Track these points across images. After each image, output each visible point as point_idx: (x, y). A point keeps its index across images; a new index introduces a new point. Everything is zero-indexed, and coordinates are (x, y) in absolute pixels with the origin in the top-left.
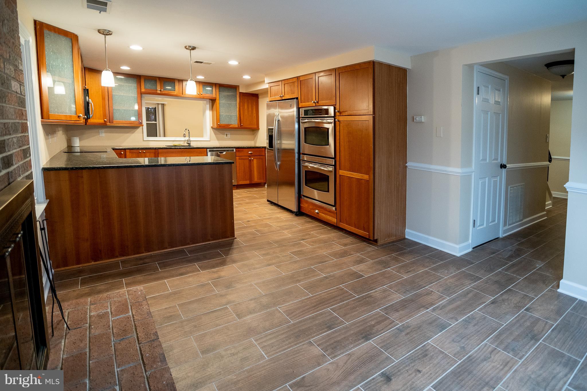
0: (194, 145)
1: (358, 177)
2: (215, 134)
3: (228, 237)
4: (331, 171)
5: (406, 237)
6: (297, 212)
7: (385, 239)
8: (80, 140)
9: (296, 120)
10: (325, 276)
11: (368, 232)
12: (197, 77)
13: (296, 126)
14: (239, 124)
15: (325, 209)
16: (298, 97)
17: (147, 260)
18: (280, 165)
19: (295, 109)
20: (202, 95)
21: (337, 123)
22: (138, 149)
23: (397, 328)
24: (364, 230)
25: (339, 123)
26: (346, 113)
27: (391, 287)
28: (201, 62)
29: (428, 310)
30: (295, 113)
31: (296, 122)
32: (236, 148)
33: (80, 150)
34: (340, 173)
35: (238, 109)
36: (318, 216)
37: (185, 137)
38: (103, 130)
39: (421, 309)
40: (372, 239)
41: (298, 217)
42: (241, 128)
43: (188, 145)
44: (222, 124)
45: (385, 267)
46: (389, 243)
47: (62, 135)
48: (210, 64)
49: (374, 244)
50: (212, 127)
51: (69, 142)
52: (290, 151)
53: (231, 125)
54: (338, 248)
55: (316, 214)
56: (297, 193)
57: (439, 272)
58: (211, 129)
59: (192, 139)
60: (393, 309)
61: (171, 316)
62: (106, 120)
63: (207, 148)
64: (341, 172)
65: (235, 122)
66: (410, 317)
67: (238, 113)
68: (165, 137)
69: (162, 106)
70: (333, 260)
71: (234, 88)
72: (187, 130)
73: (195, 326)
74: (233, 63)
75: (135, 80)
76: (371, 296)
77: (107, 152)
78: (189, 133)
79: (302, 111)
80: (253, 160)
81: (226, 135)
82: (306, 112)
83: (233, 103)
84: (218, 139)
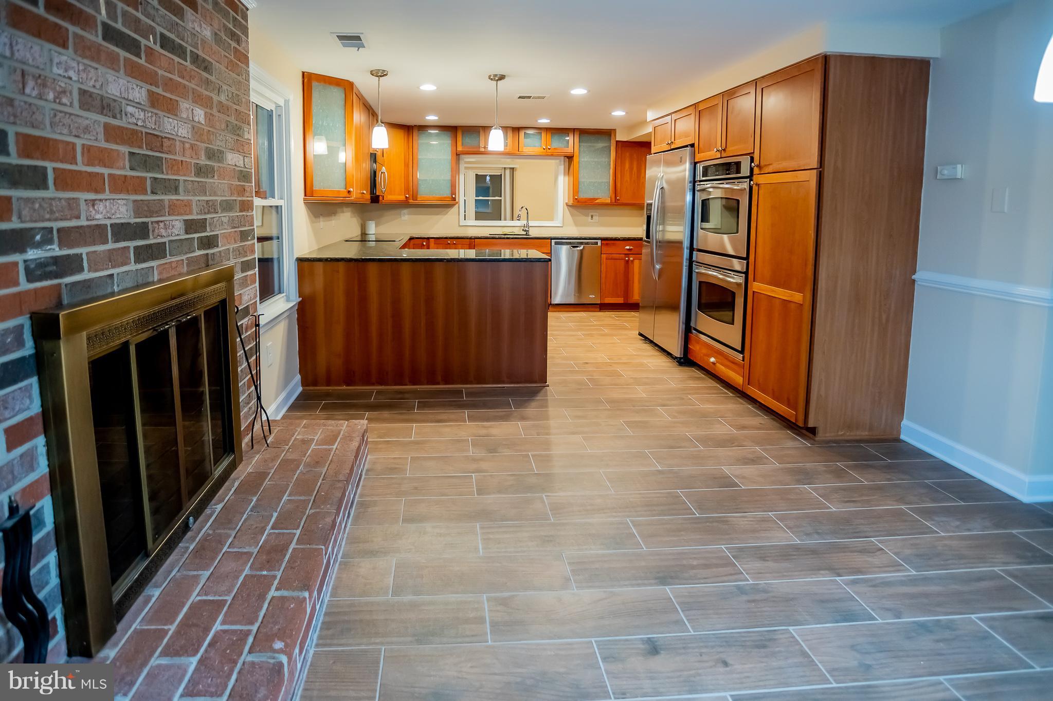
0: (533, 233)
1: (783, 296)
2: (572, 215)
3: (535, 382)
4: (739, 285)
5: (902, 437)
6: (680, 358)
7: (838, 432)
8: (376, 226)
9: (688, 186)
10: (660, 469)
11: (795, 409)
12: (539, 121)
13: (689, 198)
14: (613, 197)
15: (726, 357)
16: (694, 144)
17: (406, 396)
18: (661, 271)
19: (687, 166)
20: (550, 151)
21: (755, 188)
22: (446, 238)
23: (737, 586)
24: (789, 406)
25: (757, 188)
26: (770, 169)
27: (782, 518)
28: (529, 97)
29: (837, 578)
30: (687, 174)
31: (688, 190)
32: (603, 239)
33: (376, 238)
34: (754, 287)
35: (612, 171)
36: (715, 370)
37: (519, 220)
38: (406, 211)
39: (822, 572)
40: (801, 424)
41: (681, 368)
42: (617, 205)
43: (525, 233)
44: (582, 199)
45: (799, 482)
46: (848, 441)
47: (351, 217)
48: (543, 98)
49: (808, 437)
50: (566, 203)
51: (363, 228)
52: (676, 245)
53: (597, 199)
54: (723, 429)
55: (712, 364)
56: (683, 323)
57: (933, 520)
58: (566, 207)
59: (531, 223)
60: (755, 554)
61: (395, 468)
62: (407, 196)
63: (552, 239)
64: (756, 286)
65: (604, 195)
66: (784, 577)
67: (613, 179)
68: (513, 220)
69: (510, 171)
70: (697, 447)
71: (606, 134)
72: (524, 209)
73: (416, 488)
74: (579, 92)
75: (449, 133)
76: (727, 521)
77: (395, 241)
78: (527, 213)
79: (700, 168)
80: (632, 261)
81: (590, 217)
82: (706, 172)
83: (604, 160)
84: (577, 224)
